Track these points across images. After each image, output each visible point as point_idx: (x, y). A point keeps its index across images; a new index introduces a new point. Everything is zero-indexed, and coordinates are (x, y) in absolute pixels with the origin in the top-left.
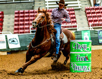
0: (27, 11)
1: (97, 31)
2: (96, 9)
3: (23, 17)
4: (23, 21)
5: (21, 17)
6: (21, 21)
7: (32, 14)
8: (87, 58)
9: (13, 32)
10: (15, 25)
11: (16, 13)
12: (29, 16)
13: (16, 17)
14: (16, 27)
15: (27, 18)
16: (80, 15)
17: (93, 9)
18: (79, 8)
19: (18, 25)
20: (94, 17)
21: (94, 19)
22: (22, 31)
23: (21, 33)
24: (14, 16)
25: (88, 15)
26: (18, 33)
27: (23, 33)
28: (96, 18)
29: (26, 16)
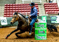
0: (12, 4)
1: (50, 17)
2: (50, 4)
3: (9, 8)
4: (9, 10)
5: (8, 8)
7: (14, 6)
8: (44, 32)
10: (5, 12)
11: (5, 6)
12: (12, 7)
14: (5, 13)
15: (11, 8)
16: (41, 7)
17: (48, 4)
18: (41, 3)
19: (7, 12)
20: (49, 8)
21: (49, 10)
22: (8, 15)
23: (8, 16)
24: (4, 7)
25: (45, 8)
26: (6, 16)
27: (9, 16)
28: (50, 9)
29: (11, 7)
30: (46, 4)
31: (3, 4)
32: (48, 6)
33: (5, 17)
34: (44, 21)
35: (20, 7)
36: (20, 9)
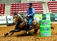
0: (17, 3)
1: (54, 14)
2: (53, 2)
3: (15, 6)
4: (15, 9)
5: (14, 6)
6: (14, 9)
7: (20, 5)
9: (10, 15)
10: (11, 11)
11: (11, 5)
12: (18, 6)
13: (11, 7)
16: (45, 6)
17: (52, 2)
18: (45, 2)
19: (13, 11)
20: (52, 6)
21: (52, 8)
24: (10, 6)
25: (49, 6)
28: (53, 7)
29: (17, 6)
30: (49, 3)
31: (9, 3)
32: (51, 5)
33: (11, 15)
34: (48, 18)
35: (25, 6)
36: (25, 8)
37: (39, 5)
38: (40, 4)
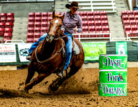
0: (45, 13)
1: (136, 43)
4: (40, 26)
6: (37, 26)
8: (121, 78)
9: (26, 41)
10: (29, 31)
11: (30, 16)
12: (47, 20)
13: (30, 21)
14: (30, 34)
15: (44, 23)
16: (114, 21)
18: (114, 11)
19: (33, 31)
25: (125, 21)
26: (32, 42)
28: (136, 26)
29: (44, 20)
30: (126, 14)
31: (25, 12)
32: (131, 19)
33: (28, 42)
34: (122, 53)
37: (100, 19)
38: (102, 17)
